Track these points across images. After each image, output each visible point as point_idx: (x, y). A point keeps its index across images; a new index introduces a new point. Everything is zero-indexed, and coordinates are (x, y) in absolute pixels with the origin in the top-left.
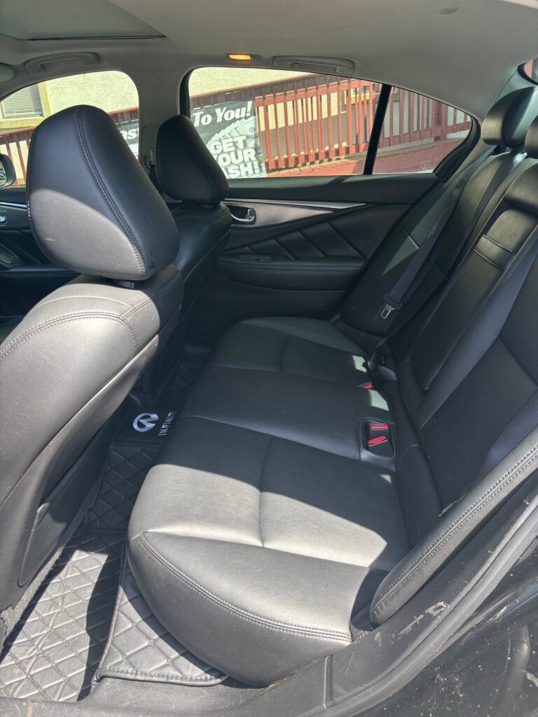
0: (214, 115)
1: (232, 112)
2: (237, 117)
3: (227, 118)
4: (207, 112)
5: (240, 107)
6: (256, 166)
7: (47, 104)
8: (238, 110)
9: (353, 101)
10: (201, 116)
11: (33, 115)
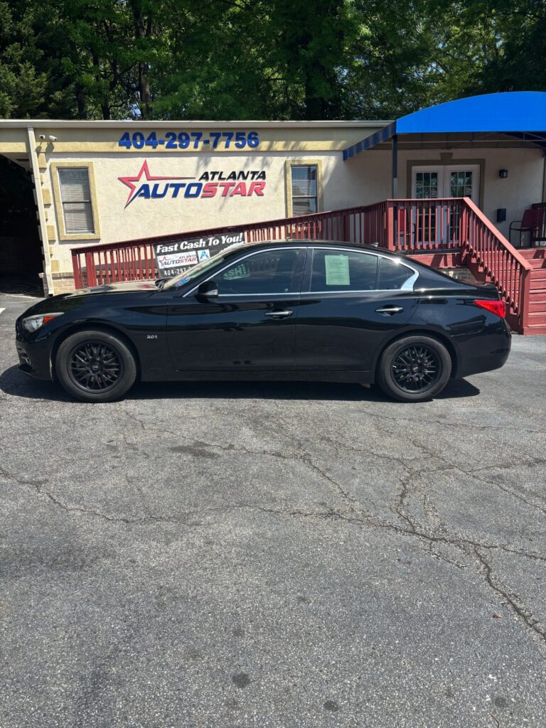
0: (221, 240)
1: (231, 238)
2: (234, 241)
3: (228, 242)
4: (217, 238)
5: (236, 236)
6: (244, 270)
7: (98, 225)
8: (234, 238)
9: (294, 231)
10: (213, 240)
11: (86, 232)
